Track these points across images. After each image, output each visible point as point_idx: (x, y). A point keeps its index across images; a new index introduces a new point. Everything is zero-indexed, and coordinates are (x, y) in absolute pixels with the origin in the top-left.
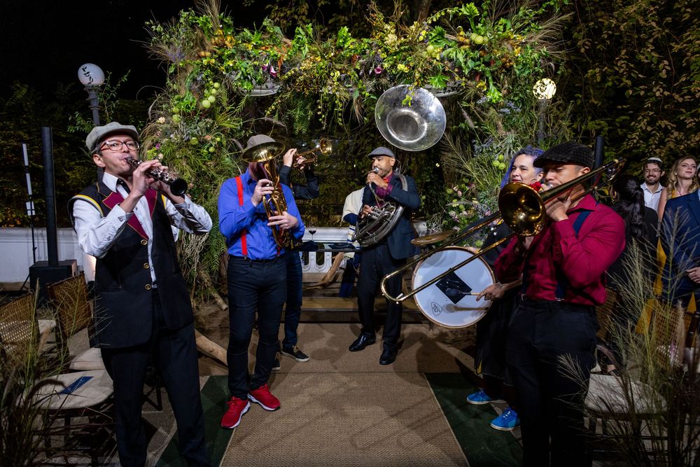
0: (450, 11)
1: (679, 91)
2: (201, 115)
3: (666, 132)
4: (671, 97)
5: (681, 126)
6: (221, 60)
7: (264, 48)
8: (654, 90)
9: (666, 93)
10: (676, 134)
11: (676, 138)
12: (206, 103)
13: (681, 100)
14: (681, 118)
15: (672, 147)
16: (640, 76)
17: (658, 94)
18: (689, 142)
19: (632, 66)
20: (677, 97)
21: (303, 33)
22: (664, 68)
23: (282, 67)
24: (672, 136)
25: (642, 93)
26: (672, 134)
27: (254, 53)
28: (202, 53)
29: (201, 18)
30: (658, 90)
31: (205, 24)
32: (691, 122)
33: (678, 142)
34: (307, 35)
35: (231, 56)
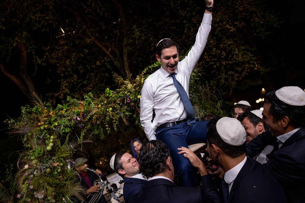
0: (150, 67)
1: (230, 60)
2: (47, 154)
3: (232, 75)
4: (228, 63)
5: (237, 72)
6: (50, 124)
7: (70, 110)
8: (222, 63)
9: (227, 62)
10: (236, 75)
11: (237, 76)
12: (49, 148)
13: (232, 63)
14: (236, 69)
15: (237, 79)
16: (216, 59)
17: (224, 64)
18: (242, 76)
19: (211, 57)
20: (230, 62)
21: (88, 97)
22: (224, 54)
23: (83, 115)
24: (235, 76)
25: (218, 65)
26: (235, 75)
27: (66, 114)
28: (39, 124)
29: (34, 108)
30: (224, 62)
31: (37, 110)
32: (240, 69)
33: (238, 77)
34: (90, 97)
35: (56, 120)
